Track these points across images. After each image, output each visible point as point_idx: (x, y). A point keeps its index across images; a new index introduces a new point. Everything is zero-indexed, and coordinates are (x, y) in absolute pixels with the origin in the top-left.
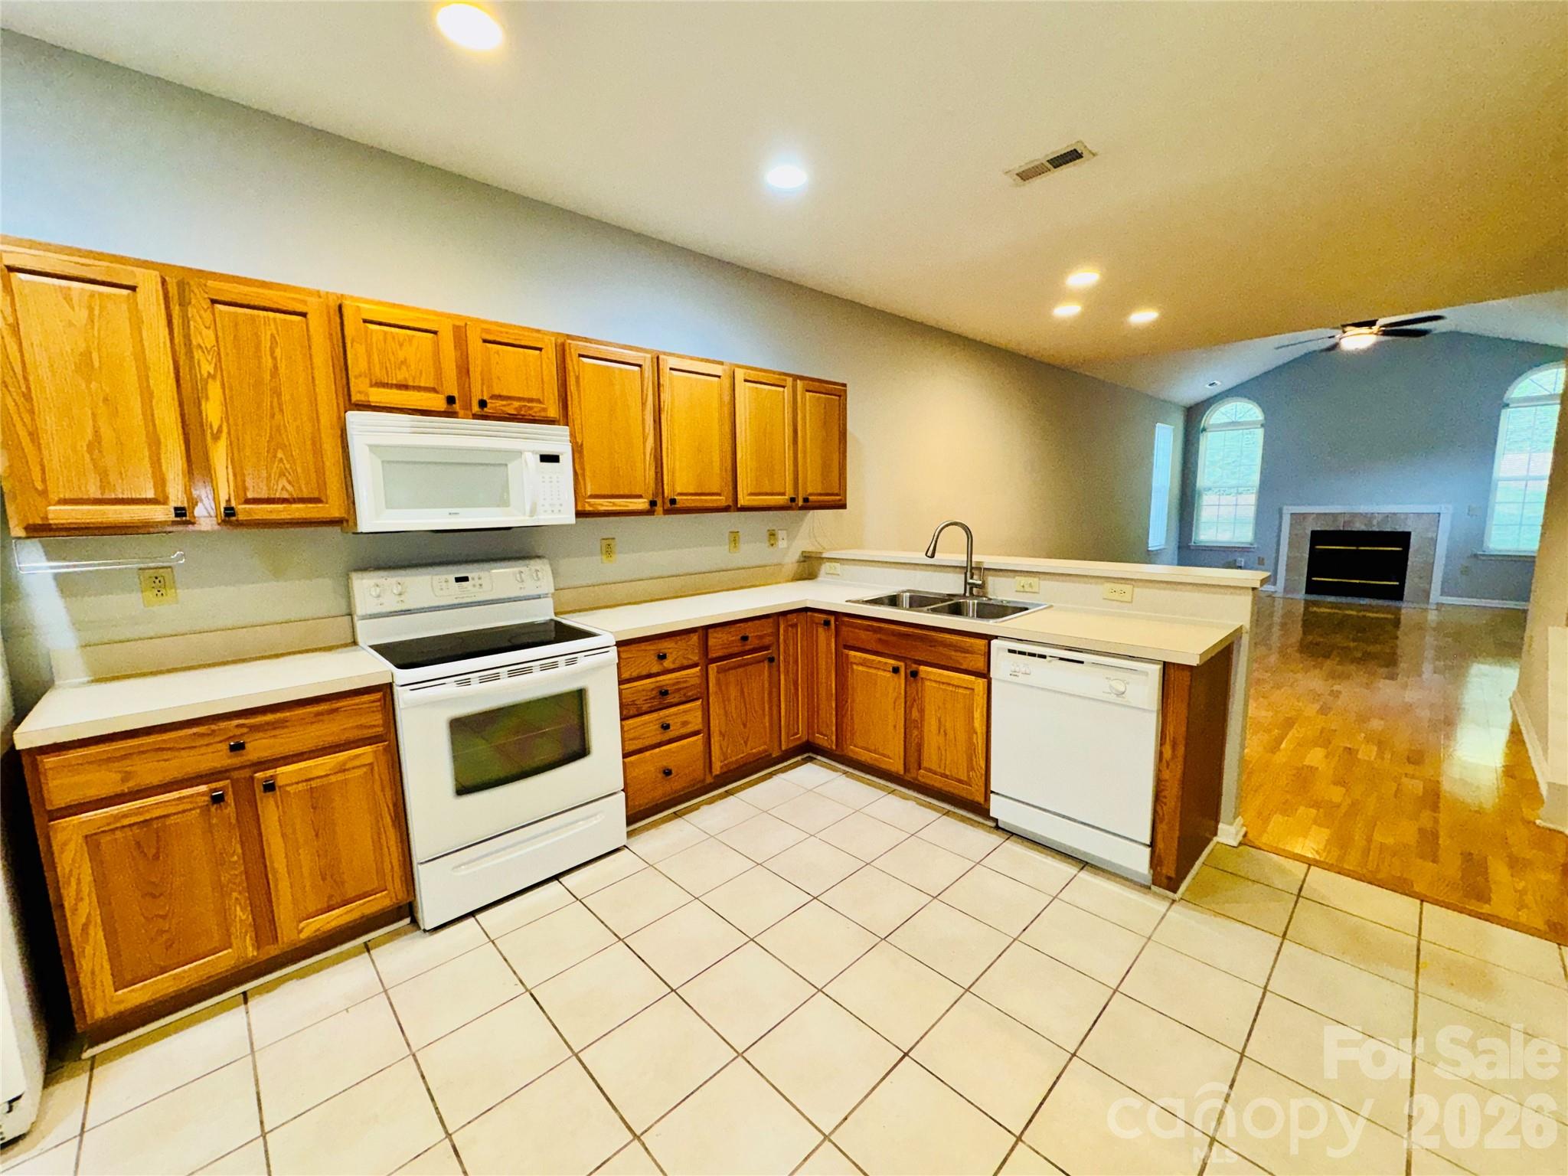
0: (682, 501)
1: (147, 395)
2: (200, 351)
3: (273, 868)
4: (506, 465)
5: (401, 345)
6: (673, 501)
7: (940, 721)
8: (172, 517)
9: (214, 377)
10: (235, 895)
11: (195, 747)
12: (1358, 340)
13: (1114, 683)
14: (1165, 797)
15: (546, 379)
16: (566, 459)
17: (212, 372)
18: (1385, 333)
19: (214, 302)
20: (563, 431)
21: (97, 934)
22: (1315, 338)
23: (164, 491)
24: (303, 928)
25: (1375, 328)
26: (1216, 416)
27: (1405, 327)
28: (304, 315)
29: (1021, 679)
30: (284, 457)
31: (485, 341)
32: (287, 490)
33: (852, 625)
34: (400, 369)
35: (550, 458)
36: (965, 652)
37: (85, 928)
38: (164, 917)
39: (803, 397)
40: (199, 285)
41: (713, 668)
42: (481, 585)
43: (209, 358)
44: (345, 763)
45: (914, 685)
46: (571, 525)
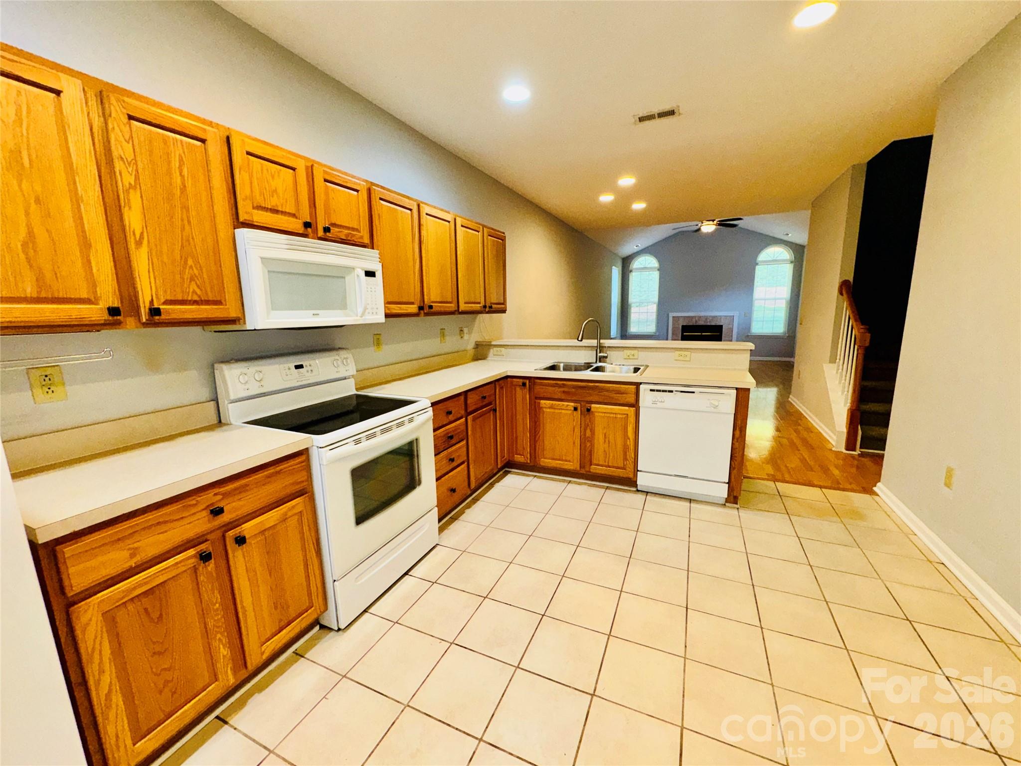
0: (437, 307)
1: (76, 201)
2: (121, 163)
3: (243, 607)
4: (344, 278)
5: (273, 177)
6: (431, 307)
7: (605, 436)
8: (106, 316)
9: (135, 188)
10: (219, 636)
11: (185, 517)
12: (708, 228)
13: (712, 402)
14: (736, 457)
15: (361, 214)
16: (379, 274)
17: (133, 183)
18: (719, 225)
19: (131, 118)
20: (375, 253)
21: (118, 700)
22: (691, 225)
23: (95, 292)
24: (265, 649)
25: (715, 222)
26: (637, 264)
27: (728, 222)
28: (203, 141)
29: (659, 405)
30: (193, 265)
31: (326, 181)
32: (196, 294)
33: (542, 384)
34: (272, 197)
35: (370, 274)
36: (622, 394)
37: (108, 696)
38: (169, 669)
39: (487, 239)
40: (118, 100)
41: (470, 418)
42: (312, 371)
43: (130, 170)
44: (286, 514)
45: (587, 416)
46: (382, 323)
